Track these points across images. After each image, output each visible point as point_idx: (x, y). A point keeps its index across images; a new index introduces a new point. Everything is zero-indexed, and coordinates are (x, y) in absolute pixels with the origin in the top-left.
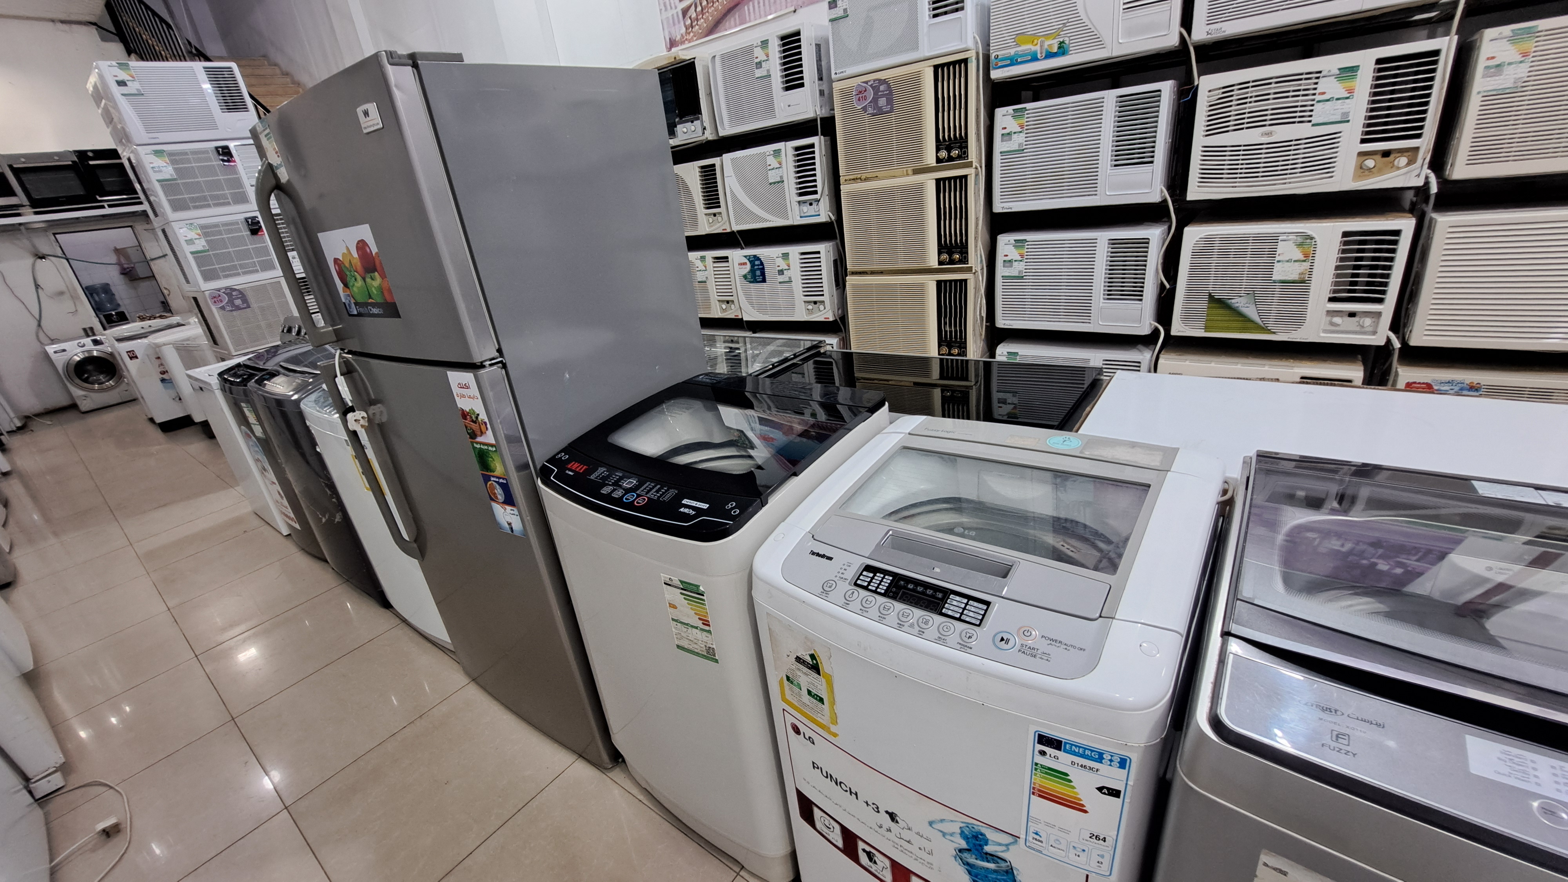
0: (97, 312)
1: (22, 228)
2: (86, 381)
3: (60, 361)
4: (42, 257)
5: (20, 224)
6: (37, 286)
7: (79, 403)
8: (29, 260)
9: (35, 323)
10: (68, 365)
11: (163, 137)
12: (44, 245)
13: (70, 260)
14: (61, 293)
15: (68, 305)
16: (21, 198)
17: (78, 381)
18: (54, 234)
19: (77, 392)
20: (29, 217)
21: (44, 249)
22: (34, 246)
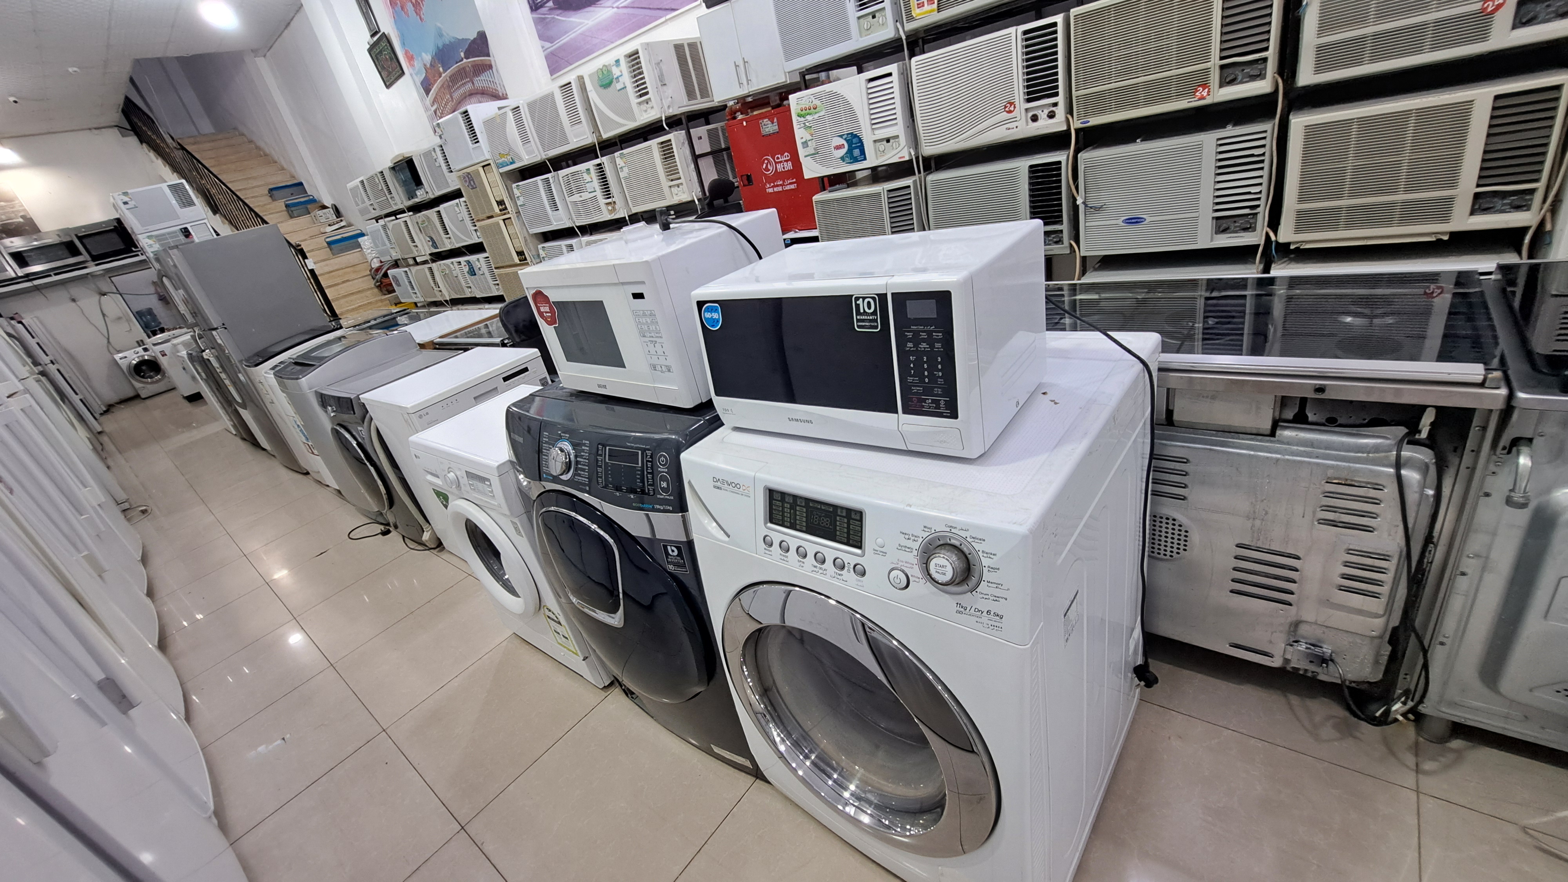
0: (146, 330)
1: (89, 276)
2: (143, 377)
3: (124, 364)
4: (104, 295)
5: (88, 274)
6: (104, 315)
7: (140, 392)
8: (97, 297)
9: (106, 341)
10: (129, 366)
11: (151, 228)
12: (105, 286)
13: (123, 295)
14: (119, 318)
15: (125, 326)
16: (85, 257)
17: (138, 378)
18: (110, 277)
19: (138, 385)
20: (93, 268)
21: (105, 289)
22: (98, 288)
